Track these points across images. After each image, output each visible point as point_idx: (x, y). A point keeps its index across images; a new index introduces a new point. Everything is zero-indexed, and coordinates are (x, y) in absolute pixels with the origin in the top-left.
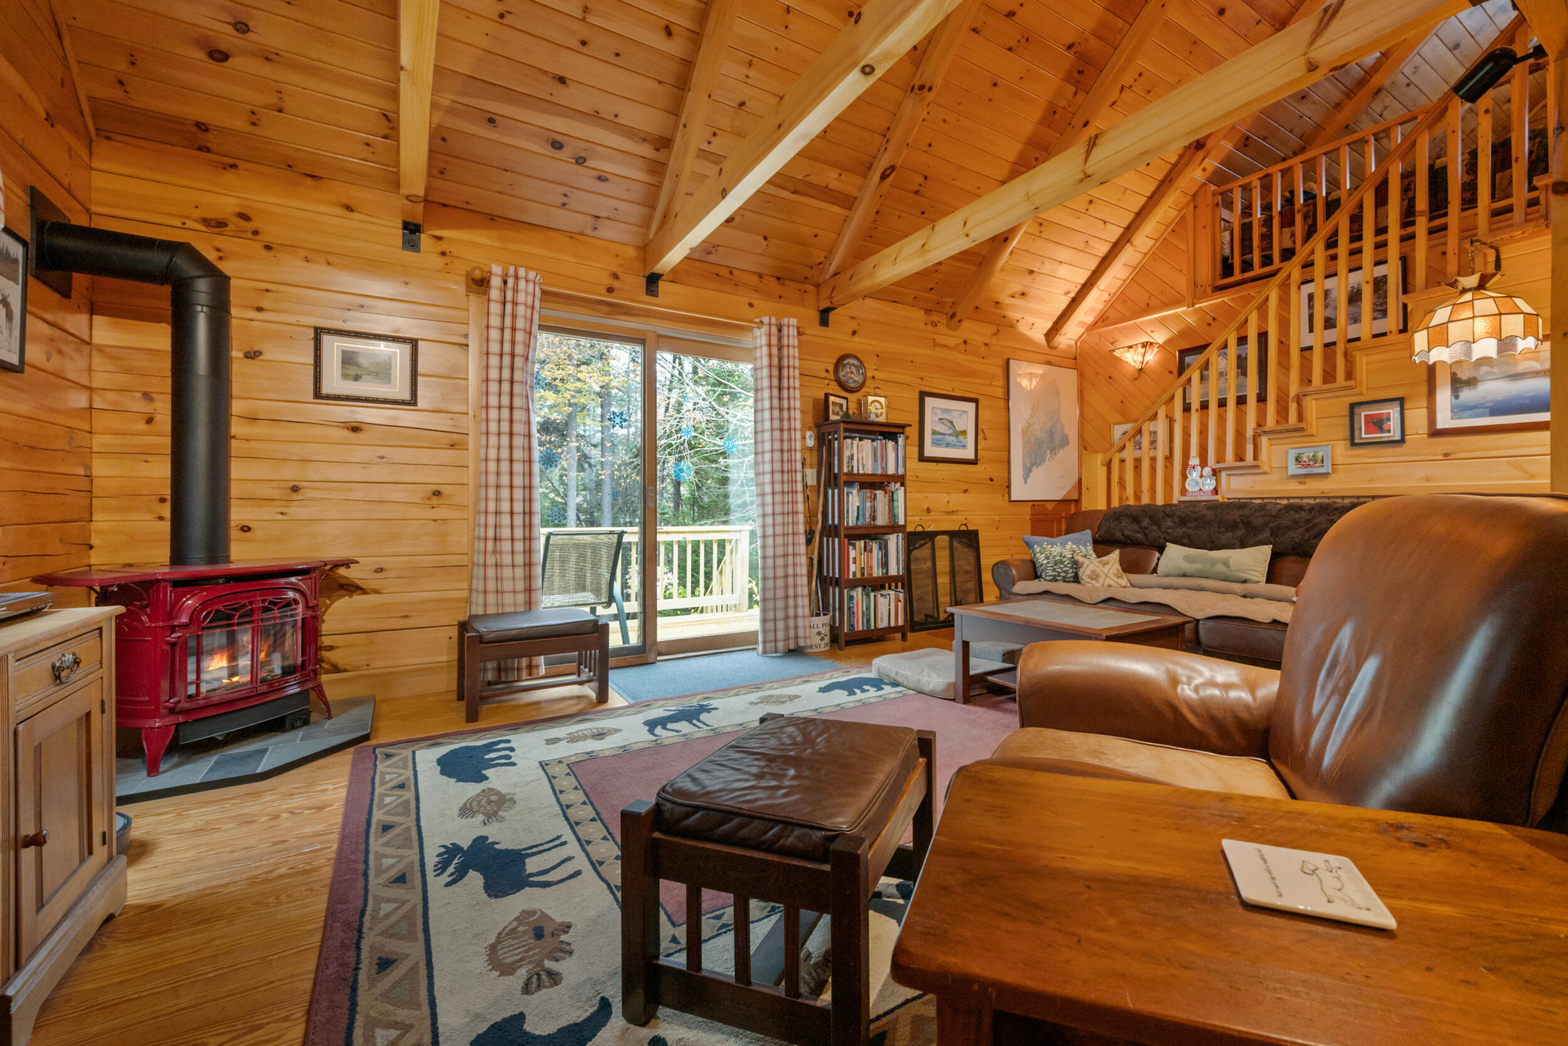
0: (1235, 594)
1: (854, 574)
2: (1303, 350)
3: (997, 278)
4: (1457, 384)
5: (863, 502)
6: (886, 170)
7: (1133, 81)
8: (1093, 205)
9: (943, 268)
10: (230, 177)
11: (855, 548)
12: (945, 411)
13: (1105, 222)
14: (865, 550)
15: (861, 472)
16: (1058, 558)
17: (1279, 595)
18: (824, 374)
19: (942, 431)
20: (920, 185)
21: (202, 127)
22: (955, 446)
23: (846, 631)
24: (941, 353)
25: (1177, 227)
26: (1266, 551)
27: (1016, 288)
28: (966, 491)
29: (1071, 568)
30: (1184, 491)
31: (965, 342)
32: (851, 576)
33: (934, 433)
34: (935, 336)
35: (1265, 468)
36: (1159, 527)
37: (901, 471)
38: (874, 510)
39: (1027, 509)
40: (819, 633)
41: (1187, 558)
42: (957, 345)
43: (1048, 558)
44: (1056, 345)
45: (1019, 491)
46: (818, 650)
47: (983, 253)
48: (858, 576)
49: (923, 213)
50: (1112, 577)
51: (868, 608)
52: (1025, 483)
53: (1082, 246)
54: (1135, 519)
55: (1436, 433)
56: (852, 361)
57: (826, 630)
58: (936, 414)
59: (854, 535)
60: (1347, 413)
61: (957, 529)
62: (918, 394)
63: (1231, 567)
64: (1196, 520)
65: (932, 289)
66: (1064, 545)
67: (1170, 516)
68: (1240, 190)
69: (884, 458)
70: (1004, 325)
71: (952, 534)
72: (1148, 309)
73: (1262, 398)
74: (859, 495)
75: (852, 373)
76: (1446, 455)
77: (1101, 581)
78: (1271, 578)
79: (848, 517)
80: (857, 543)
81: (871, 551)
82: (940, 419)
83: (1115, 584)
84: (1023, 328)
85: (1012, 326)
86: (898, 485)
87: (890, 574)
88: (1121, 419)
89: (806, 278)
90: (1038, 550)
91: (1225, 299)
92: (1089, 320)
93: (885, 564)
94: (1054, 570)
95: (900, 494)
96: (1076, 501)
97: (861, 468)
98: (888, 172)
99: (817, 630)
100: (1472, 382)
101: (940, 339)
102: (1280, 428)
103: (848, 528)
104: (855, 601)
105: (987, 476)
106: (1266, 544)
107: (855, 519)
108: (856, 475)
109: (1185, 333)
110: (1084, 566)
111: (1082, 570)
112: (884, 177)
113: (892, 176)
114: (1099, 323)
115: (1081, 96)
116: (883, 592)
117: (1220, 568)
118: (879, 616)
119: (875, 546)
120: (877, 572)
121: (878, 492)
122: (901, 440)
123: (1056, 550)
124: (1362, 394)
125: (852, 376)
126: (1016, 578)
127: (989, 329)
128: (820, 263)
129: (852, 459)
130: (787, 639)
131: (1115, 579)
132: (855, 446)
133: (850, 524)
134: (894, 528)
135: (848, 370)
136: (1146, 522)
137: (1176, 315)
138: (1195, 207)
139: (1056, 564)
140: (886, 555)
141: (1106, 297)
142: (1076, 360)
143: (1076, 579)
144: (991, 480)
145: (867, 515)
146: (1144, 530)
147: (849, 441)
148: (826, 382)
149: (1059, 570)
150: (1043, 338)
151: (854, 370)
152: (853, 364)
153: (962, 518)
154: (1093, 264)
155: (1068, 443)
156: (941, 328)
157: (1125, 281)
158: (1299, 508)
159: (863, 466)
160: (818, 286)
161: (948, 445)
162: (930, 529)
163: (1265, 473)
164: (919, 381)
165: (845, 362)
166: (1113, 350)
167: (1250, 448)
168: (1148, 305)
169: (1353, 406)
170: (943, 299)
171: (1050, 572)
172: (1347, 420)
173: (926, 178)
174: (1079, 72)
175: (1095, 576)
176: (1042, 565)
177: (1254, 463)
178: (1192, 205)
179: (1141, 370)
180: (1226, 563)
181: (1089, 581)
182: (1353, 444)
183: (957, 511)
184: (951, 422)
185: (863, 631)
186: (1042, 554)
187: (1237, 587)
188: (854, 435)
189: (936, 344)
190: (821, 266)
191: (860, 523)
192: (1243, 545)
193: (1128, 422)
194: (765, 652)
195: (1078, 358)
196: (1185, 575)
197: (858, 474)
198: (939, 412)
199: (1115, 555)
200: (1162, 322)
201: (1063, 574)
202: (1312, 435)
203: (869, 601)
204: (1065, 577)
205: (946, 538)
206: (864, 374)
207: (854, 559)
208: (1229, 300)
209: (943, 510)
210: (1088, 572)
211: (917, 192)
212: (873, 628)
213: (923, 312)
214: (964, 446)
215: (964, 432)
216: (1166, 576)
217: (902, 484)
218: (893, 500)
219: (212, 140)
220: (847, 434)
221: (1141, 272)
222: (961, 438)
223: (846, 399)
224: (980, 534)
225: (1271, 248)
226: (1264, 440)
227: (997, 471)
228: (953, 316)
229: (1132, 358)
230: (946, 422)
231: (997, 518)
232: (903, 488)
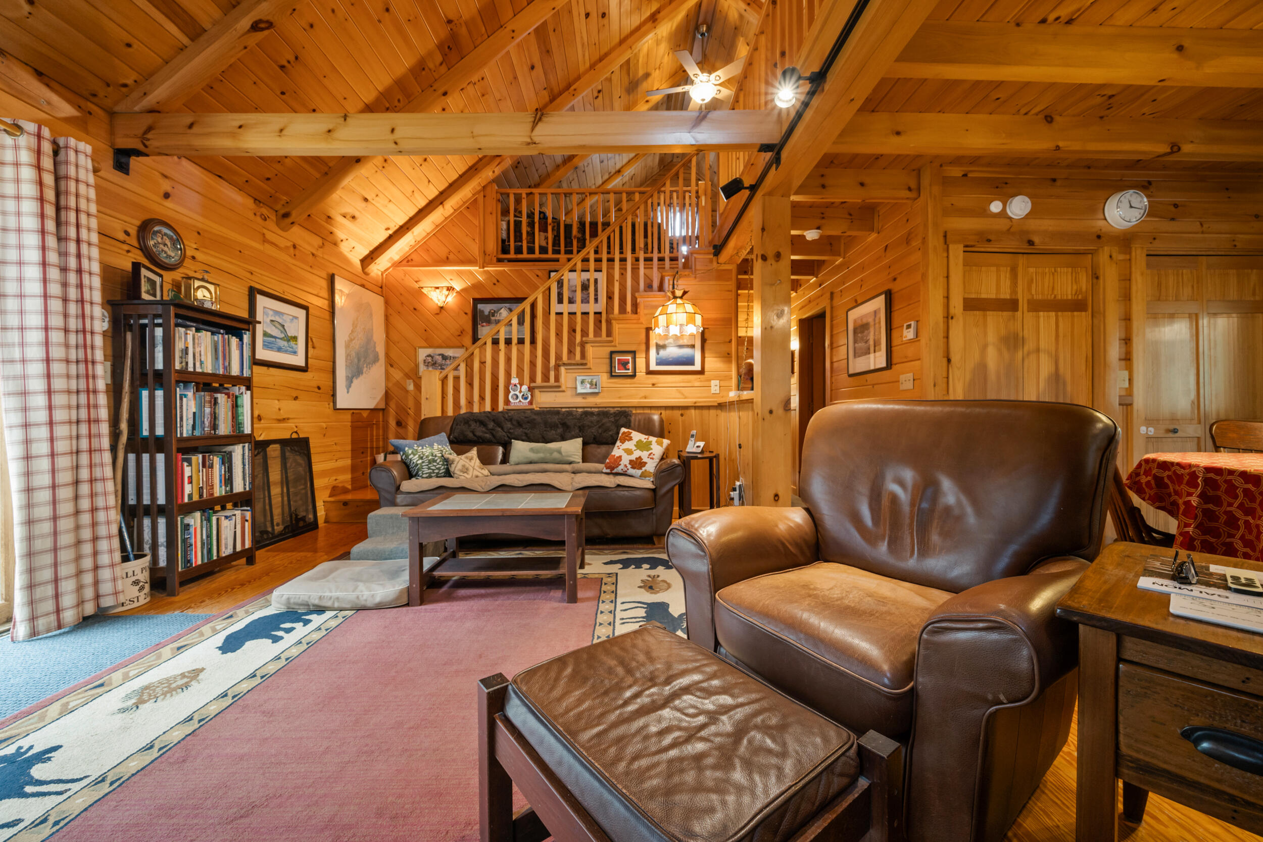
0: (567, 471)
1: (190, 496)
2: (557, 314)
3: (338, 195)
4: (659, 347)
5: (201, 407)
6: (260, 21)
7: (477, 80)
8: (426, 163)
9: (287, 160)
11: (190, 464)
12: (277, 313)
13: (429, 181)
14: (204, 466)
15: (198, 370)
16: (430, 458)
17: (593, 470)
18: (122, 236)
19: (274, 334)
20: (289, 62)
22: (286, 352)
23: (180, 570)
24: (269, 250)
25: (471, 205)
26: (579, 441)
27: (350, 210)
28: (296, 398)
29: (442, 465)
30: (507, 402)
31: (294, 247)
32: (186, 500)
33: (265, 334)
34: (265, 231)
35: (563, 388)
36: (502, 429)
37: (246, 373)
38: (214, 417)
39: (348, 417)
40: (136, 583)
41: (532, 450)
42: (287, 247)
43: (422, 458)
44: (369, 272)
45: (344, 400)
46: (136, 605)
47: (331, 164)
48: (196, 498)
49: (283, 93)
50: (477, 468)
51: (209, 536)
52: (348, 392)
53: (409, 194)
54: (482, 423)
55: (649, 372)
56: (165, 230)
57: (144, 577)
58: (267, 315)
59: (189, 448)
60: (608, 356)
61: (288, 437)
62: (247, 289)
63: (563, 454)
64: (528, 422)
65: (268, 179)
66: (431, 446)
67: (511, 420)
68: (538, 196)
69: (227, 356)
70: (329, 240)
71: (283, 443)
72: (447, 261)
73: (533, 341)
74: (195, 399)
75: (165, 245)
76: (653, 385)
77: (471, 473)
78: (585, 460)
79: (181, 426)
80: (194, 458)
81: (211, 466)
82: (272, 321)
83: (480, 475)
84: (344, 248)
85: (335, 244)
86: (243, 388)
87: (235, 491)
88: (425, 344)
89: (95, 95)
90: (410, 452)
91: (506, 269)
92: (397, 258)
93: (228, 480)
94: (429, 468)
95: (246, 399)
96: (383, 410)
97: (198, 364)
98: (263, 25)
99: (134, 579)
100: (664, 347)
101: (269, 236)
102: (570, 362)
103: (182, 440)
104: (192, 530)
105: (315, 384)
106: (577, 437)
107: (190, 428)
108: (190, 373)
109: (477, 286)
110: (455, 463)
111: (453, 466)
112: (256, 27)
113: (266, 32)
114: (404, 262)
115: (443, 69)
116: (228, 513)
117: (556, 455)
118: (223, 542)
119: (216, 460)
120: (219, 491)
121: (219, 396)
122: (246, 338)
123: (427, 451)
124: (615, 346)
125: (166, 249)
126: (398, 479)
127: (317, 241)
128: (125, 86)
129: (187, 354)
130: (80, 603)
131: (480, 470)
132: (190, 338)
133: (185, 435)
134: (238, 437)
135: (160, 240)
136: (491, 425)
137: (470, 272)
138: (484, 196)
139: (430, 462)
140: (230, 470)
141: (413, 243)
142: (383, 289)
143: (448, 474)
144: (319, 388)
145: (207, 423)
146: (491, 431)
147: (182, 330)
148: (126, 247)
149: (433, 468)
150: (359, 263)
151: (168, 242)
152: (166, 234)
153: (293, 425)
154: (412, 212)
155: (378, 360)
156: (271, 224)
157: (428, 234)
158: (592, 414)
159: (201, 363)
160: (112, 114)
161: (279, 350)
162: (261, 438)
163: (564, 391)
164: (249, 275)
165: (156, 229)
166: (422, 288)
167: (552, 374)
168: (448, 258)
169: (612, 353)
170: (277, 194)
171: (426, 471)
172: (608, 361)
173: (297, 58)
174: (449, 47)
175: (465, 470)
176: (417, 465)
177: (556, 384)
178: (482, 194)
179: (442, 308)
180: (559, 452)
181: (461, 474)
182: (612, 376)
183: (288, 419)
184: (283, 326)
185: (203, 565)
186: (415, 455)
187: (567, 467)
188: (189, 323)
189: (265, 240)
190: (124, 90)
191: (197, 433)
192: (563, 438)
193: (430, 347)
194: (34, 634)
195: (384, 287)
196: (531, 463)
197: (194, 373)
198: (271, 313)
199: (474, 452)
200: (459, 274)
201: (437, 471)
202: (590, 369)
203: (211, 527)
204: (438, 473)
205: (277, 446)
206: (183, 251)
207: (190, 478)
208: (509, 270)
209: (275, 417)
210: (459, 467)
211: (282, 67)
212: (215, 558)
213: (252, 201)
214: (295, 353)
215: (295, 338)
216: (517, 464)
217: (248, 388)
218: (237, 406)
220: (180, 321)
221: (441, 230)
222: (292, 343)
223: (161, 276)
224: (310, 441)
225: (534, 243)
226: (563, 369)
227: (323, 379)
228: (286, 215)
229: (437, 297)
230: (277, 325)
231: (324, 425)
232: (249, 392)
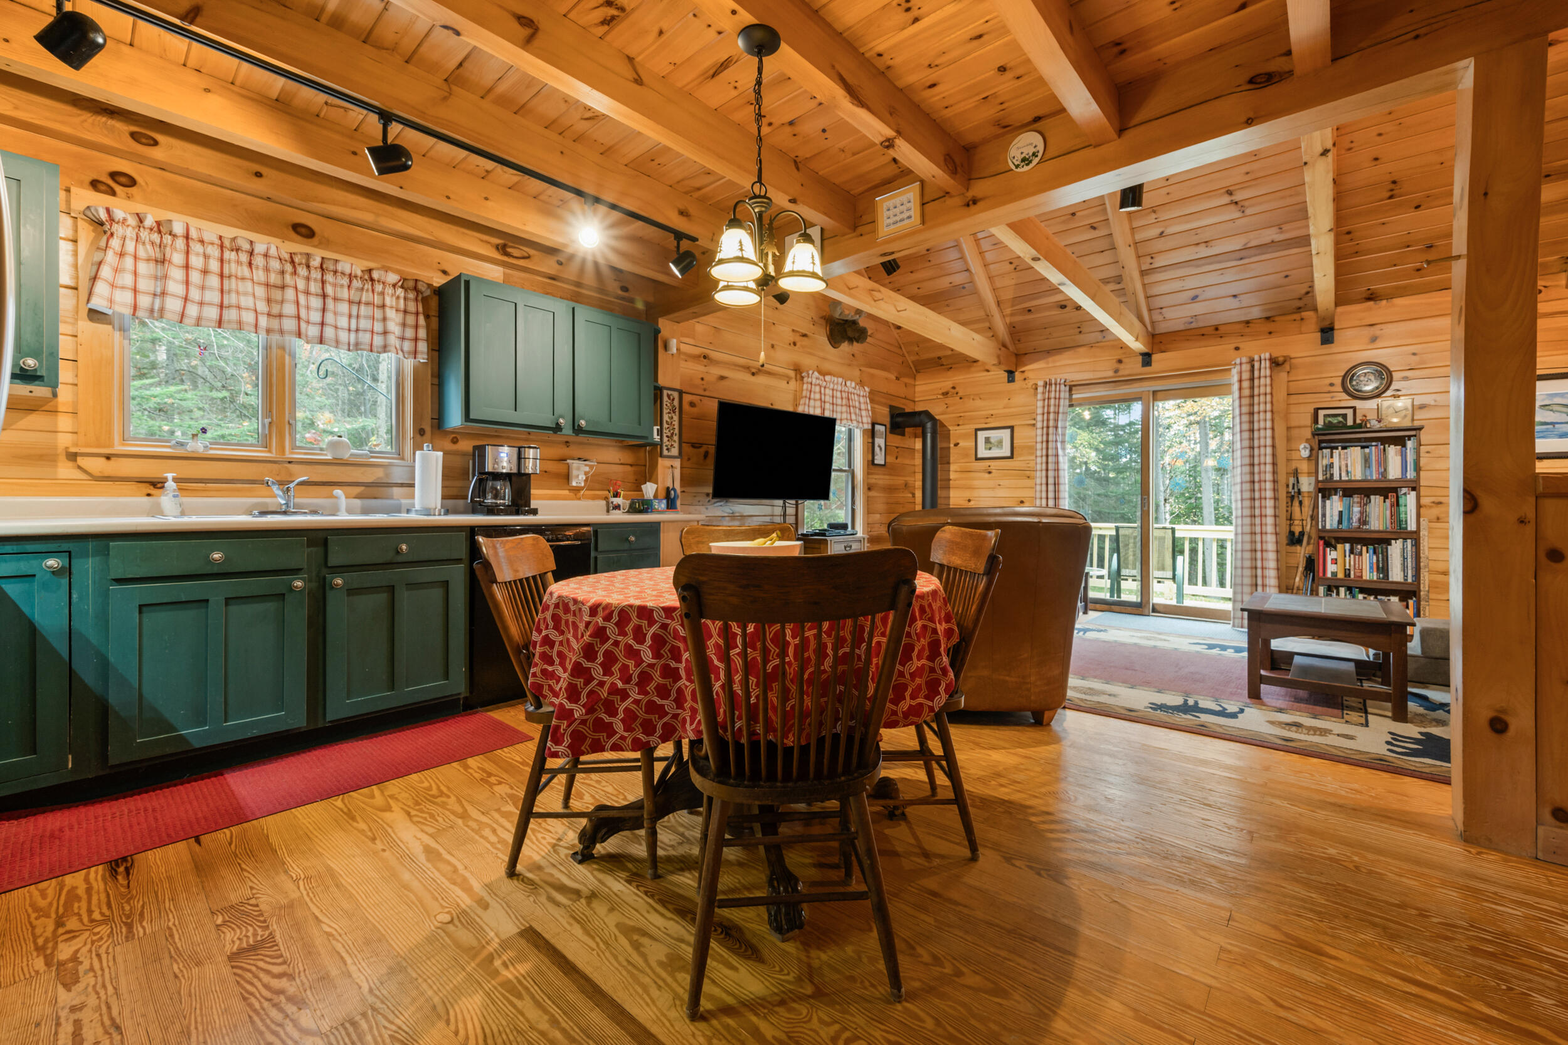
1: (1335, 574)
5: (1349, 507)
10: (950, 373)
14: (1351, 553)
15: (1344, 478)
18: (1327, 388)
21: (939, 358)
32: (1329, 576)
37: (1411, 474)
38: (1366, 515)
48: (1340, 576)
56: (1368, 368)
59: (1332, 538)
69: (1383, 463)
74: (1341, 501)
75: (1369, 380)
79: (1324, 521)
80: (1339, 545)
81: (1360, 555)
86: (1406, 490)
87: (1391, 580)
93: (1382, 569)
95: (1411, 499)
97: (1345, 475)
103: (1324, 531)
107: (1336, 518)
108: (1337, 482)
119: (1368, 551)
120: (1369, 575)
121: (1373, 498)
122: (1410, 444)
125: (1369, 383)
132: (1337, 455)
133: (1328, 527)
134: (1399, 534)
135: (1362, 378)
140: (1385, 560)
145: (1355, 520)
147: (1326, 451)
148: (1330, 395)
151: (1371, 377)
152: (1368, 372)
159: (1347, 472)
165: (1356, 371)
188: (1336, 445)
191: (1344, 526)
197: (1341, 481)
206: (1388, 378)
207: (1335, 560)
217: (1414, 489)
218: (1398, 504)
219: (944, 361)
232: (1414, 493)
